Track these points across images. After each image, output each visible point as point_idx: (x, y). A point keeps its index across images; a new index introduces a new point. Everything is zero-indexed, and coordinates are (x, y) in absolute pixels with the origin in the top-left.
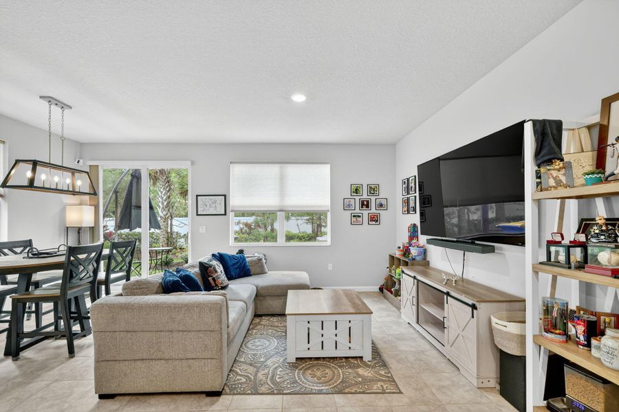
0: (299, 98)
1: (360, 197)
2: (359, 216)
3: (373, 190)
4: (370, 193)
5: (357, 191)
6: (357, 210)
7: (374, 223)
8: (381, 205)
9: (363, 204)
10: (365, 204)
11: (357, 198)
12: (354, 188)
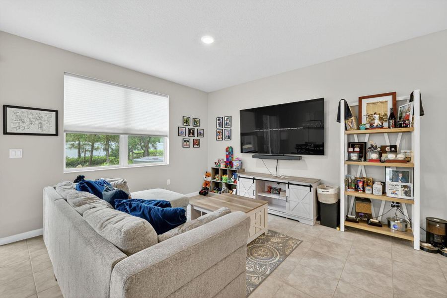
0: (208, 40)
1: (189, 127)
2: (188, 141)
3: (196, 122)
4: (195, 125)
5: (187, 122)
6: (187, 137)
7: (196, 146)
8: (200, 134)
9: (190, 132)
10: (191, 132)
11: (187, 127)
12: (185, 119)
